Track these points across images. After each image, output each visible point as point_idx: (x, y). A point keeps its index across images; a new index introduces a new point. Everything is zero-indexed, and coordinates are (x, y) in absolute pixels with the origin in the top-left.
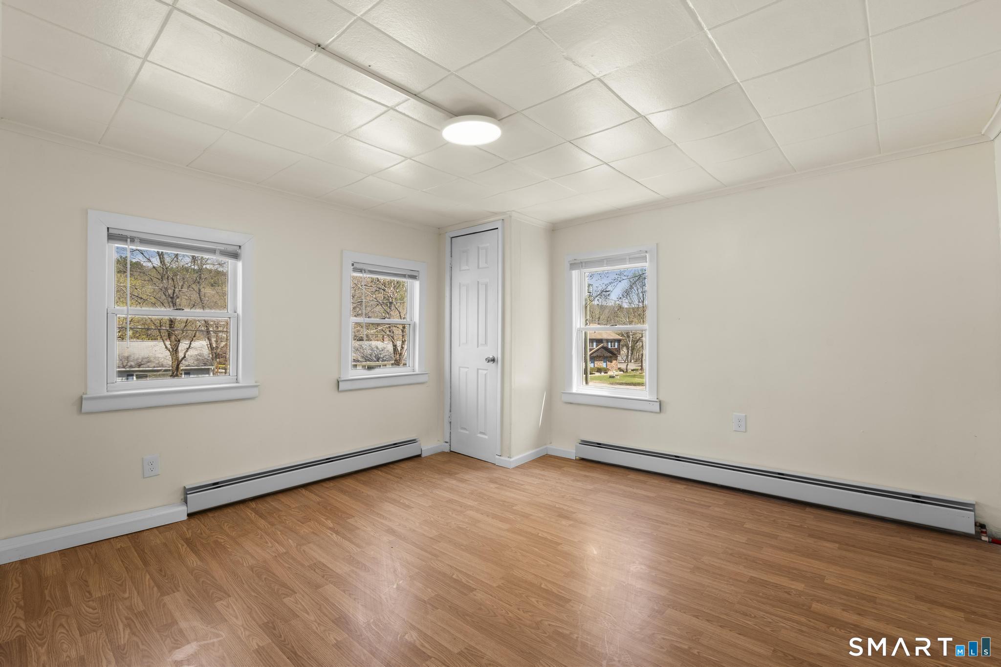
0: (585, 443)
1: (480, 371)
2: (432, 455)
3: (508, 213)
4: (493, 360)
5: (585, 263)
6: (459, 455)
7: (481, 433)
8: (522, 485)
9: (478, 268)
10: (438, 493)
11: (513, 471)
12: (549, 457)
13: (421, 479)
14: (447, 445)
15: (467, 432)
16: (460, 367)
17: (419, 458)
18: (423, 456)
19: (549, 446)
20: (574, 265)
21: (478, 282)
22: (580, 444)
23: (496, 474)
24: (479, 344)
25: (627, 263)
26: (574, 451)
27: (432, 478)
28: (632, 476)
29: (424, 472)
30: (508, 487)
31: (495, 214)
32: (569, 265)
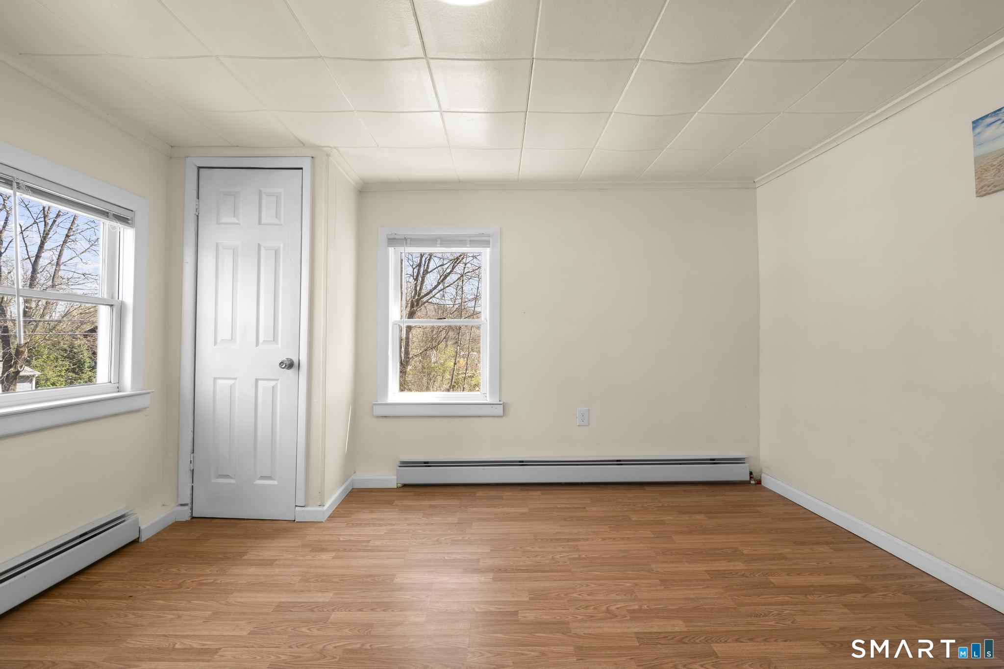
0: (406, 464)
1: (260, 382)
2: (158, 534)
3: (325, 149)
4: (290, 365)
5: (411, 239)
6: (215, 521)
7: (263, 478)
8: (369, 541)
9: (260, 223)
10: (239, 600)
11: (331, 525)
12: (359, 492)
13: (180, 586)
14: (187, 508)
15: (232, 481)
16: (215, 379)
17: (138, 544)
18: (143, 539)
19: (354, 477)
20: (393, 241)
21: (259, 246)
22: (399, 466)
23: (313, 535)
24: (261, 340)
25: (467, 246)
26: (395, 477)
27: (201, 575)
28: (480, 493)
29: (175, 570)
30: (350, 551)
31: (303, 144)
32: (387, 240)
